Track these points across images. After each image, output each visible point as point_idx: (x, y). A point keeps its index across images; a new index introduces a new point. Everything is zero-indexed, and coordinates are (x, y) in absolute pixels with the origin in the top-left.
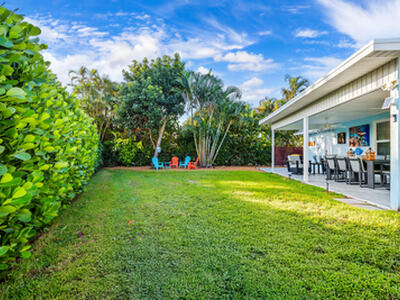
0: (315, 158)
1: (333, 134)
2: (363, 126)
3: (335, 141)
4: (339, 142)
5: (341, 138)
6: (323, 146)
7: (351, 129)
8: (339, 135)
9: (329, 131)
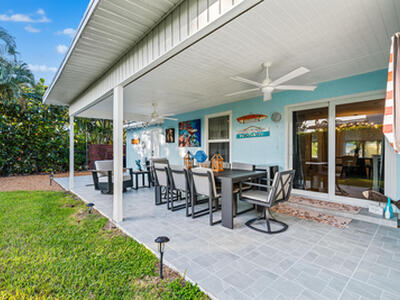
0: (138, 163)
1: (160, 130)
2: (194, 121)
3: (162, 138)
4: (168, 141)
5: (170, 136)
6: (149, 146)
7: (180, 124)
8: (167, 131)
9: (156, 125)
